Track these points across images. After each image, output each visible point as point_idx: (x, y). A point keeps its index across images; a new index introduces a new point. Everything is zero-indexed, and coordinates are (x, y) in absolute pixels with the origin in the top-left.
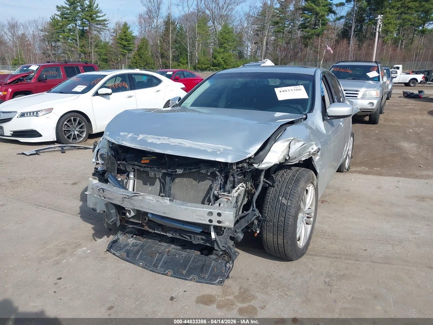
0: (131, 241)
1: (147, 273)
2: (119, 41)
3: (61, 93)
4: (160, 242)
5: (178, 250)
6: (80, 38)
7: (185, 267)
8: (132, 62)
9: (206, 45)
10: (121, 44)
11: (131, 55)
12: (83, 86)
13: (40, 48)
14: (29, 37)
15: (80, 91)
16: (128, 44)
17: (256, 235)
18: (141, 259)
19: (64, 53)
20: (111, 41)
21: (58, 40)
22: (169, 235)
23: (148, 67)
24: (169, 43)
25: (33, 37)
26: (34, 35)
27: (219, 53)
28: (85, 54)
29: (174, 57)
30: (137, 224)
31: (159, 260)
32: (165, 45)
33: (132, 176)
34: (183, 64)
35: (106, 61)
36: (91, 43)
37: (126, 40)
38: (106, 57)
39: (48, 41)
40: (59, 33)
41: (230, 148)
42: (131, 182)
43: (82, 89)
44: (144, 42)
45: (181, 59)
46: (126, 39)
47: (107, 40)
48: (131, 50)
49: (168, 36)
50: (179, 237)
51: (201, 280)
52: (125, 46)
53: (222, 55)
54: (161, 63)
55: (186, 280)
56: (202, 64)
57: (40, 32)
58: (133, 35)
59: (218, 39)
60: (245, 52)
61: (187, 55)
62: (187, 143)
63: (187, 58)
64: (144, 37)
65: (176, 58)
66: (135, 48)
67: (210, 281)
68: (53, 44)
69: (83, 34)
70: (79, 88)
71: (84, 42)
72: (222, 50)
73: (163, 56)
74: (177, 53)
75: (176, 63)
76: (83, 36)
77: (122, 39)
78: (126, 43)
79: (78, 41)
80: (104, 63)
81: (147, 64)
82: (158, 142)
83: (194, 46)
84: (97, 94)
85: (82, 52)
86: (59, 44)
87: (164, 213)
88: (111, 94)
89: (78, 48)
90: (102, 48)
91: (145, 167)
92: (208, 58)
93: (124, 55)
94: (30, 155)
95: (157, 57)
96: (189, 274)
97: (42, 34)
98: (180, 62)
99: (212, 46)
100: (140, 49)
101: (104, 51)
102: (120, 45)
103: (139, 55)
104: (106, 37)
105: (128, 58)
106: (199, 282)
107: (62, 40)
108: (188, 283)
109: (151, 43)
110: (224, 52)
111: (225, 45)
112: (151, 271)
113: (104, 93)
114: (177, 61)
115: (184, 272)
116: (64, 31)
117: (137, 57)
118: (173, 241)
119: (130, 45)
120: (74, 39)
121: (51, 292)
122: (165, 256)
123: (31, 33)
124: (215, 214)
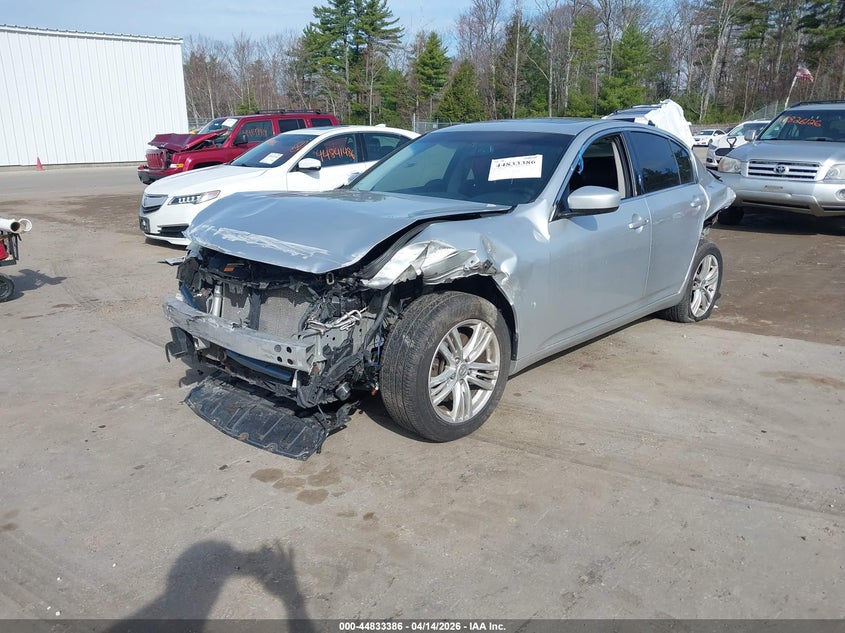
0: (217, 390)
1: (216, 434)
2: (420, 69)
3: (244, 165)
4: (251, 394)
5: (270, 407)
6: (350, 64)
7: (266, 429)
8: (442, 109)
9: (589, 72)
10: (422, 74)
11: (440, 96)
12: (277, 155)
13: (284, 84)
14: (267, 66)
15: (270, 162)
16: (435, 74)
17: (373, 393)
18: (217, 414)
19: (322, 92)
20: (406, 69)
21: (315, 71)
22: (252, 382)
23: (470, 117)
24: (514, 70)
25: (274, 66)
26: (275, 62)
27: (613, 87)
28: (358, 93)
29: (522, 96)
30: (214, 362)
31: (237, 418)
32: (506, 73)
33: (218, 292)
34: (538, 110)
35: (393, 106)
36: (370, 75)
37: (434, 67)
38: (394, 100)
39: (298, 74)
40: (317, 56)
41: (325, 252)
42: (217, 300)
43: (275, 159)
44: (467, 67)
45: (535, 102)
46: (433, 64)
47: (400, 68)
48: (440, 85)
49: (513, 55)
50: (264, 386)
51: (281, 451)
52: (429, 77)
53: (619, 91)
54: (495, 109)
55: (261, 448)
56: (576, 109)
57: (285, 57)
58: (447, 55)
59: (614, 59)
60: (674, 83)
61: (547, 93)
62: (269, 242)
63: (547, 99)
64: (466, 60)
65: (525, 100)
66: (447, 80)
67: (291, 453)
68: (306, 79)
69: (357, 57)
70: (271, 158)
71: (357, 73)
72: (620, 81)
73: (499, 95)
74: (529, 89)
75: (524, 108)
76: (356, 61)
77: (425, 65)
78: (431, 72)
79: (347, 70)
80: (390, 112)
81: (469, 111)
82: (233, 238)
83: (562, 74)
84: (296, 168)
85: (352, 90)
86: (315, 77)
87: (228, 345)
88: (320, 169)
89: (347, 82)
90: (389, 83)
91: (226, 277)
92: (589, 97)
93: (427, 95)
94: (174, 264)
95: (489, 97)
96: (268, 440)
97: (289, 59)
98: (534, 107)
99: (601, 73)
100: (457, 82)
101: (391, 88)
102: (421, 76)
103: (454, 94)
104: (399, 61)
105: (435, 101)
106: (276, 453)
107: (321, 70)
108: (261, 452)
109: (480, 70)
110: (624, 84)
111: (629, 70)
112: (223, 431)
113: (308, 167)
114: (528, 103)
115: (262, 437)
116: (325, 54)
117: (451, 99)
118: (256, 391)
119: (440, 76)
120: (340, 67)
121: (83, 441)
122: (247, 413)
123: (271, 58)
124: (284, 349)
